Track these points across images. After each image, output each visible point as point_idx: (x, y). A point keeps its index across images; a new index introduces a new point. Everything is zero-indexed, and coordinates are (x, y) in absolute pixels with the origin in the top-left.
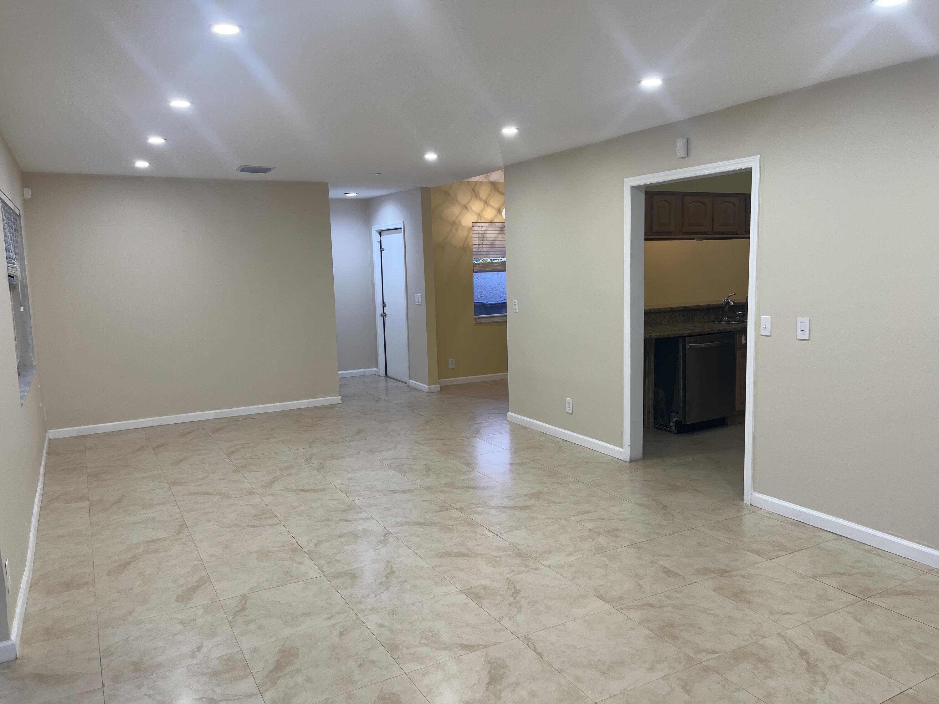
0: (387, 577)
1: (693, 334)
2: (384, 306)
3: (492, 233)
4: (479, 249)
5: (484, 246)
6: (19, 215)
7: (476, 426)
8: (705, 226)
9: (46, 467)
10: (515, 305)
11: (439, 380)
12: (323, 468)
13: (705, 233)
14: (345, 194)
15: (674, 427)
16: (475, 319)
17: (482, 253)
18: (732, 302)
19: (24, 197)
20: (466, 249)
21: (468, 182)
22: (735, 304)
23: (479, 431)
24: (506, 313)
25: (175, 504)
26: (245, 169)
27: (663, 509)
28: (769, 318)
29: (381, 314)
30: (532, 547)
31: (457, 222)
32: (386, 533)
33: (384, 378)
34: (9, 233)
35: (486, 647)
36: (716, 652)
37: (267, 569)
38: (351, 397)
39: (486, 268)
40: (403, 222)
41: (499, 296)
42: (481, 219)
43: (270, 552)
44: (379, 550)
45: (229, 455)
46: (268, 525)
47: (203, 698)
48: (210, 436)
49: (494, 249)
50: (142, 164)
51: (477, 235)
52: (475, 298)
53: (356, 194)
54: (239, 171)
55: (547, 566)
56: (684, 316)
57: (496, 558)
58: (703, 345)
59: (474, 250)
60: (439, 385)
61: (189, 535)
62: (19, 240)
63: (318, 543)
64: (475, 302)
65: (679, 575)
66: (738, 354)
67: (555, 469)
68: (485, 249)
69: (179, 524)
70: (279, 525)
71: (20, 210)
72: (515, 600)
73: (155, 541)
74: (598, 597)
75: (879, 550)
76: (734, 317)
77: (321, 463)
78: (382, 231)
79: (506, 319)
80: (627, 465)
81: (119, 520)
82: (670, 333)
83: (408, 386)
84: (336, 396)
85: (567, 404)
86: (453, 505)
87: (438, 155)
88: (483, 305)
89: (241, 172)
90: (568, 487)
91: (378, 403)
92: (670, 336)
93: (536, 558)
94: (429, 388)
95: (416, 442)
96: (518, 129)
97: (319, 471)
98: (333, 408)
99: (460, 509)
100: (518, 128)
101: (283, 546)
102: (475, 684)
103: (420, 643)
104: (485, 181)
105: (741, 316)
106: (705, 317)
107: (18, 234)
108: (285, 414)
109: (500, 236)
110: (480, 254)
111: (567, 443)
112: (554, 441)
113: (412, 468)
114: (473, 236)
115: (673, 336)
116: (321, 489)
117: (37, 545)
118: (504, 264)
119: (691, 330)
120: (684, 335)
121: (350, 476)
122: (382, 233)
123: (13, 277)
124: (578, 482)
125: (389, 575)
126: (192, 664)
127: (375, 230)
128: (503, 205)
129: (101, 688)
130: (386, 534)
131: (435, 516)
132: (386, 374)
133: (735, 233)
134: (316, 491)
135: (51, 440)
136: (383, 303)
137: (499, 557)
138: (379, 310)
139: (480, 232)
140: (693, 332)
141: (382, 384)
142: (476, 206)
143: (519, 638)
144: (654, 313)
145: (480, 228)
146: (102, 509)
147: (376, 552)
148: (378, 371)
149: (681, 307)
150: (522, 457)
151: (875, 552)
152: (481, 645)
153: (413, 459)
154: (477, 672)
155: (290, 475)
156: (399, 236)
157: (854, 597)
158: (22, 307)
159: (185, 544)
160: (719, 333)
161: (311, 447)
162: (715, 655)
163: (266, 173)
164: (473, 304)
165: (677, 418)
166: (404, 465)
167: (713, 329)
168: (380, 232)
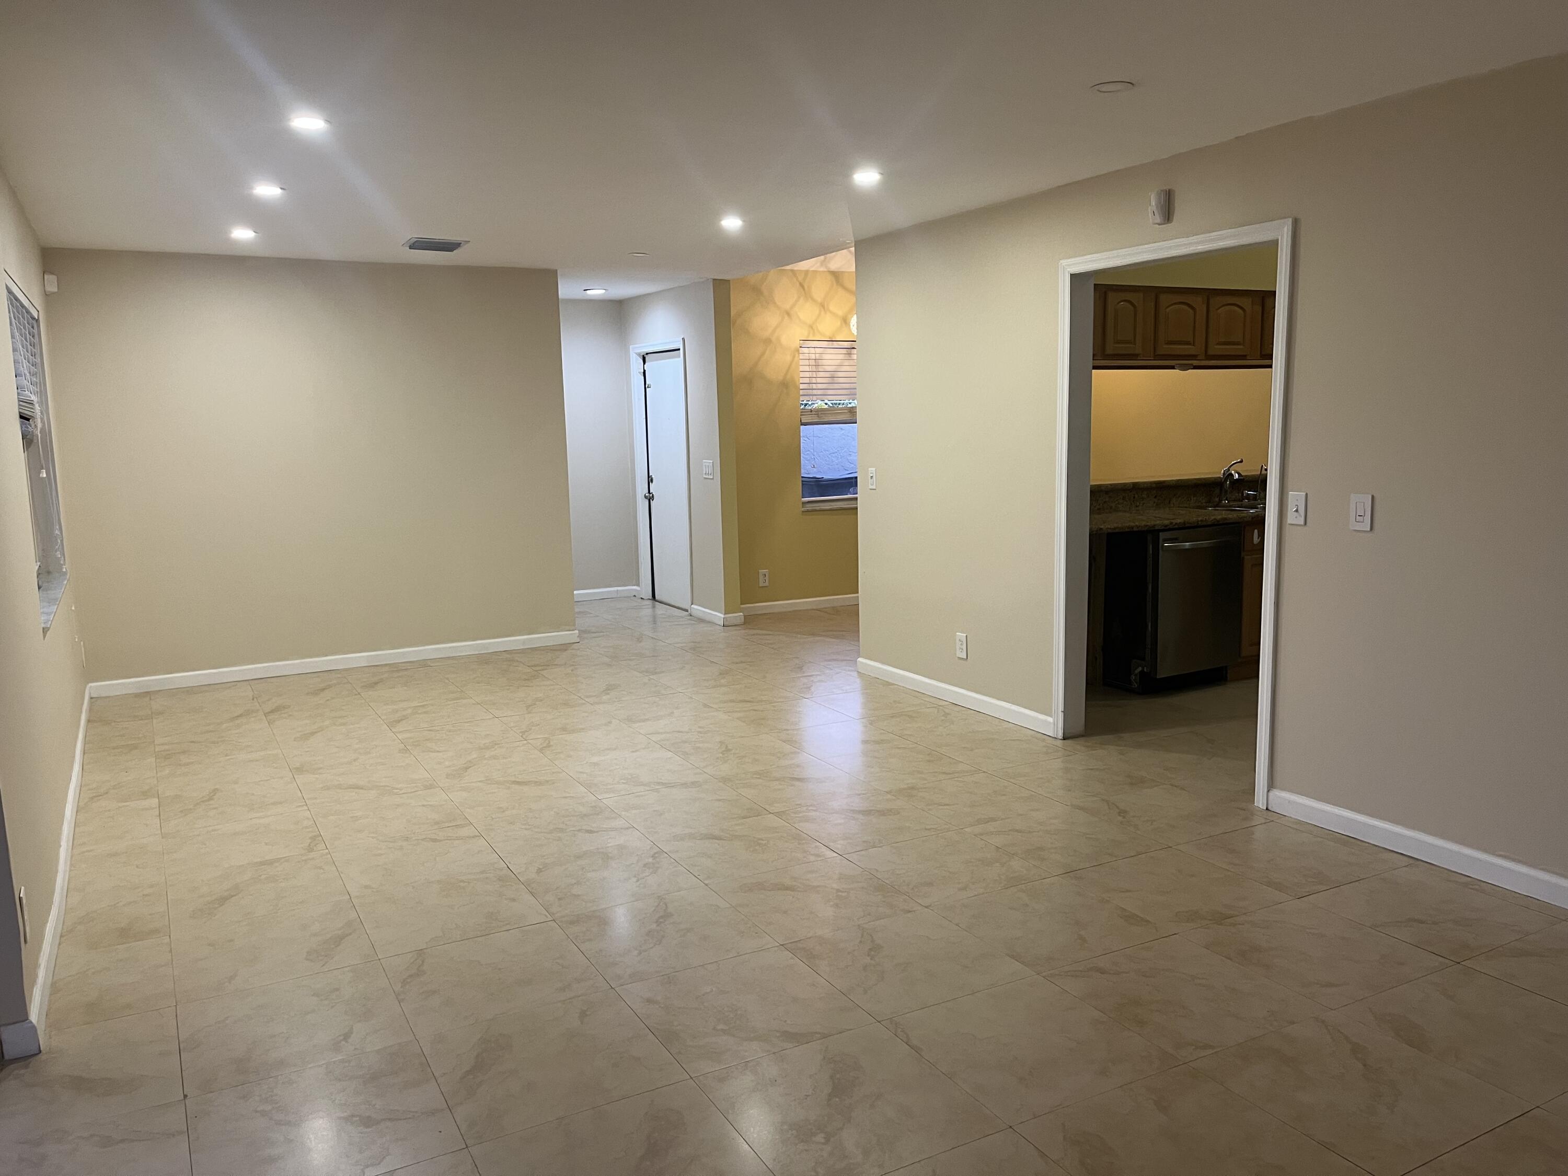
0: (658, 922)
1: (1171, 527)
2: (650, 481)
3: (832, 358)
4: (811, 385)
5: (819, 380)
6: (37, 318)
7: (805, 680)
8: (1193, 345)
9: (85, 743)
10: (872, 477)
11: (743, 606)
12: (549, 746)
13: (1194, 357)
14: (585, 290)
15: (1137, 683)
16: (804, 503)
17: (815, 392)
18: (1237, 475)
19: (46, 290)
20: (787, 385)
21: (792, 271)
22: (1242, 478)
23: (809, 688)
24: (857, 494)
25: (303, 804)
26: (419, 245)
27: (1120, 816)
28: (1303, 495)
29: (645, 495)
30: (902, 875)
31: (774, 339)
32: (655, 851)
33: (650, 602)
34: (20, 347)
35: (825, 1036)
36: (1212, 1047)
37: (458, 908)
38: (595, 633)
39: (821, 418)
40: (683, 339)
41: (842, 466)
42: (814, 335)
43: (463, 881)
44: (644, 880)
45: (392, 724)
46: (458, 838)
47: (353, 1116)
48: (359, 694)
49: (836, 386)
50: (243, 234)
51: (807, 362)
52: (803, 471)
53: (603, 291)
54: (408, 248)
55: (926, 907)
56: (1155, 497)
57: (840, 894)
58: (1187, 545)
59: (802, 386)
60: (741, 614)
61: (327, 854)
62: (38, 360)
63: (543, 868)
64: (802, 477)
65: (1148, 921)
66: (1248, 560)
67: (938, 749)
68: (820, 386)
69: (310, 836)
70: (478, 838)
71: (38, 311)
72: (873, 962)
73: (270, 863)
74: (1013, 957)
75: (1482, 884)
76: (1239, 500)
77: (546, 739)
78: (647, 354)
79: (857, 504)
80: (1060, 743)
81: (210, 829)
82: (1132, 524)
83: (691, 616)
84: (570, 630)
85: (958, 643)
86: (767, 807)
87: (744, 221)
88: (816, 481)
89: (410, 249)
90: (960, 779)
91: (640, 642)
92: (1133, 528)
93: (908, 893)
94: (726, 618)
95: (705, 706)
96: (882, 174)
97: (543, 751)
98: (566, 650)
99: (779, 814)
100: (881, 172)
101: (482, 872)
102: (807, 1096)
103: (714, 1029)
104: (822, 269)
105: (1251, 498)
106: (1191, 499)
107: (35, 351)
108: (484, 659)
109: (846, 363)
110: (811, 394)
111: (957, 708)
112: (935, 706)
113: (699, 748)
114: (801, 362)
115: (1137, 530)
116: (547, 781)
117: (73, 868)
118: (852, 411)
119: (1168, 519)
120: (1157, 528)
121: (595, 759)
122: (647, 358)
123: (28, 420)
124: (976, 771)
125: (661, 920)
126: (334, 1061)
127: (636, 352)
128: (850, 312)
129: (182, 1100)
130: (655, 853)
131: (736, 825)
132: (652, 596)
133: (1244, 357)
134: (538, 783)
135: (94, 699)
136: (649, 477)
137: (846, 892)
138: (642, 489)
139: (813, 356)
140: (1171, 523)
141: (647, 610)
142: (806, 312)
143: (881, 1022)
144: (1107, 492)
145: (812, 350)
146: (181, 811)
147: (640, 882)
148: (640, 591)
149: (1151, 483)
150: (883, 731)
151: (1477, 887)
152: (816, 1033)
153: (700, 732)
154: (811, 1076)
155: (495, 757)
156: (676, 362)
157: (1441, 959)
158: (45, 471)
159: (320, 868)
160: (1216, 524)
161: (530, 713)
162: (1210, 1051)
163: (451, 251)
164: (801, 479)
165: (1143, 668)
166: (685, 742)
167: (1204, 519)
168: (643, 356)
